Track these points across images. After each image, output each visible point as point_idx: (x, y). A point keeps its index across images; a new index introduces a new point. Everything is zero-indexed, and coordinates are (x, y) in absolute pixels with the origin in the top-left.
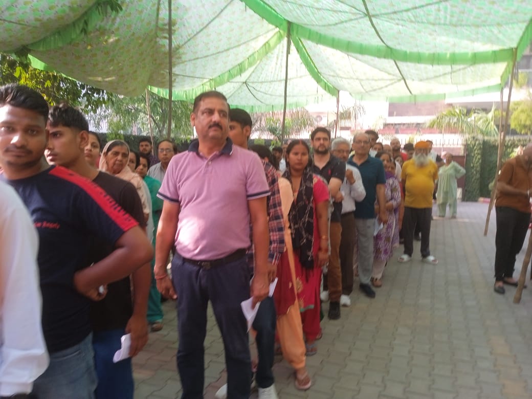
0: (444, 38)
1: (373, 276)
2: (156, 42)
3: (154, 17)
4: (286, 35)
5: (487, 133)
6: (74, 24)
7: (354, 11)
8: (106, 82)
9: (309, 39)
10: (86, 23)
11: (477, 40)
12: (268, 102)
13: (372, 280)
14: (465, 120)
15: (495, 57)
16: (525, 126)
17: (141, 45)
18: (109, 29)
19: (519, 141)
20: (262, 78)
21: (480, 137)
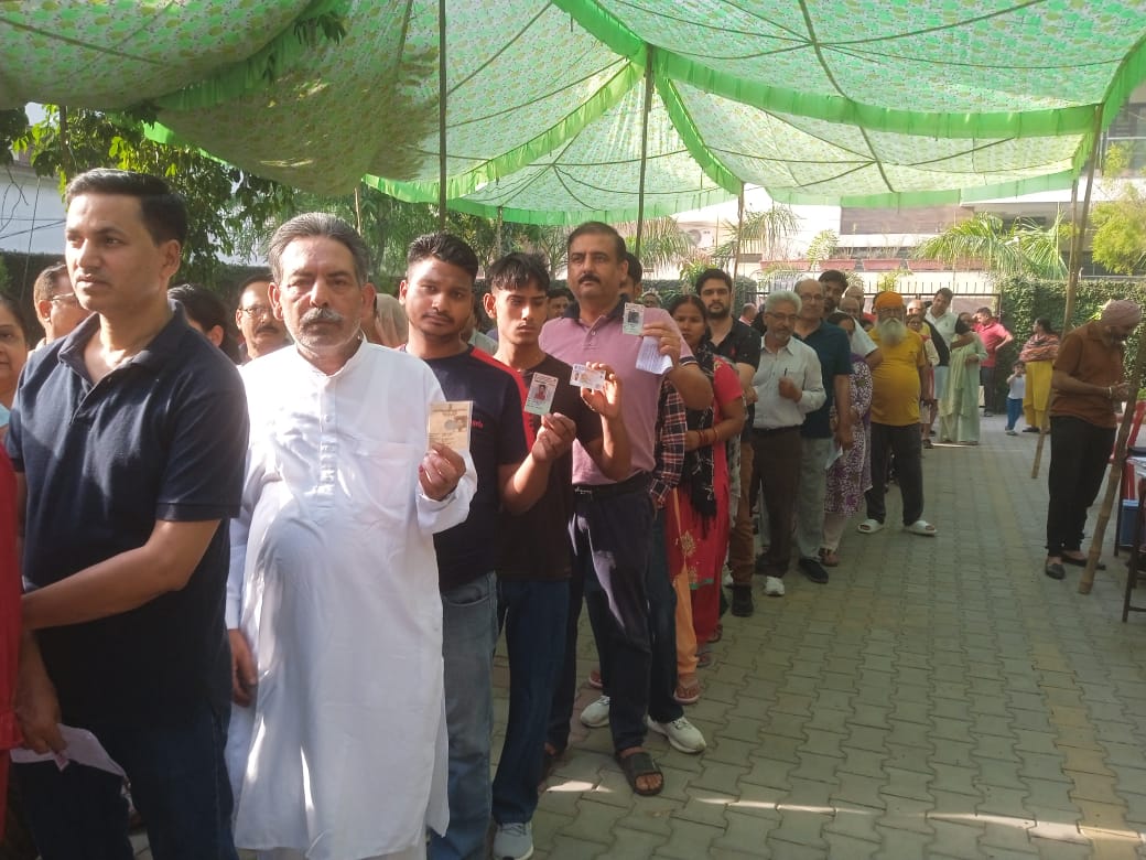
0: (960, 87)
1: (824, 546)
2: (394, 91)
3: (395, 45)
4: (643, 71)
5: (1044, 271)
6: (249, 61)
7: (788, 35)
8: (294, 169)
9: (690, 79)
10: (272, 59)
11: (1024, 91)
12: (597, 206)
13: (822, 551)
14: (1000, 242)
15: (1060, 123)
16: (1121, 258)
17: (367, 97)
18: (313, 70)
19: (1109, 287)
20: (589, 157)
21: (1030, 279)
